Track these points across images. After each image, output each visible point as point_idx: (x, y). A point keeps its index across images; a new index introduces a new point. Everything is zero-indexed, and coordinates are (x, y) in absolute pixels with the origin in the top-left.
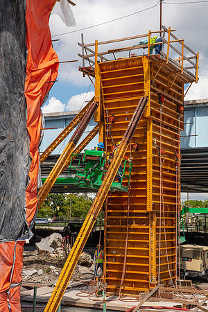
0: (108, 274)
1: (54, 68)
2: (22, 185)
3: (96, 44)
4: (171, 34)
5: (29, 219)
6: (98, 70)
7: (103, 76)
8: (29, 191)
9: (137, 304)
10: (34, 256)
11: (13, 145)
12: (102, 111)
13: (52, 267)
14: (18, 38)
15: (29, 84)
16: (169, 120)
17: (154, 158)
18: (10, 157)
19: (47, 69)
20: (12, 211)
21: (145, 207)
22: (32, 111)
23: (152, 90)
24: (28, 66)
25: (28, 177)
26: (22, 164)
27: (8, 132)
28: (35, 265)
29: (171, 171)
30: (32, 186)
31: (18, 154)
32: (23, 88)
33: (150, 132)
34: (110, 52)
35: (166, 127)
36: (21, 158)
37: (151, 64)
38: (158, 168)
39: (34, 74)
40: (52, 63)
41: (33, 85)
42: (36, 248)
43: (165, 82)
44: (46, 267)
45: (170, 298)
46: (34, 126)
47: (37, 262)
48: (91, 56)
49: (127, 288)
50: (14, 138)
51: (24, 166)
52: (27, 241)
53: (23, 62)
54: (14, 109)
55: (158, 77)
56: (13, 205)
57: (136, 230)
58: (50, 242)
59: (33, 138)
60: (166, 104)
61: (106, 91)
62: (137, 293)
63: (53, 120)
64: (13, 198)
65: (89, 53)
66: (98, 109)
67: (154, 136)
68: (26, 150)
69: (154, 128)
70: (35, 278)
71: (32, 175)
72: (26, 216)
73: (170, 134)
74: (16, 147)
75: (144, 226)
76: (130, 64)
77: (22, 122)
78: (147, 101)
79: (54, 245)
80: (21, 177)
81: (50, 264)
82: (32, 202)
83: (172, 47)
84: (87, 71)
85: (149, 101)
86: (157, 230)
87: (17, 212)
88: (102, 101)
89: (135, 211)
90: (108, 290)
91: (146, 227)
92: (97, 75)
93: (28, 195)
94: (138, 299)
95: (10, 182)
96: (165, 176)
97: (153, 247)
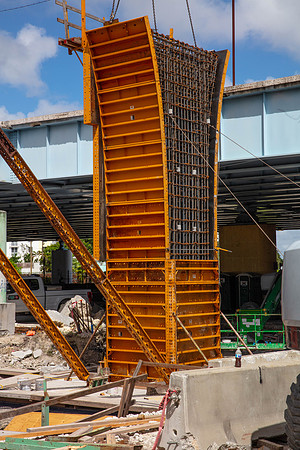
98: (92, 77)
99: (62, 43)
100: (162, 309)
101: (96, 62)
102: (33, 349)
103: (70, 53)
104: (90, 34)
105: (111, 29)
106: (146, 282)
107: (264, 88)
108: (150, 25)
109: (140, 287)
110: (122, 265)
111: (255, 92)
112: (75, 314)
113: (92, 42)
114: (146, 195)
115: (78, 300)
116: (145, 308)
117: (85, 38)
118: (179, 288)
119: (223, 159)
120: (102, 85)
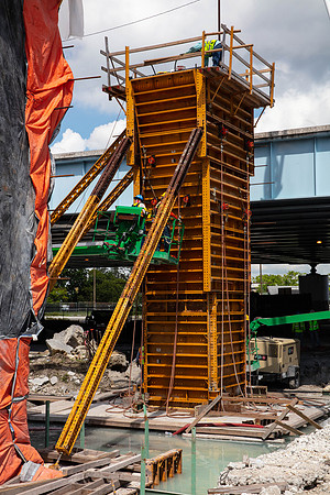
0: (150, 381)
1: (67, 87)
2: (25, 257)
3: (127, 52)
4: (234, 37)
5: (37, 306)
6: (130, 90)
7: (137, 99)
8: (36, 266)
9: (191, 421)
10: (45, 357)
11: (11, 200)
12: (138, 150)
13: (70, 373)
14: (13, 45)
15: (31, 112)
16: (234, 161)
17: (212, 216)
18: (7, 218)
19: (56, 90)
20: (12, 295)
21: (201, 286)
22: (38, 151)
23: (208, 118)
24: (29, 85)
25: (34, 246)
26: (24, 227)
27: (4, 182)
28: (46, 371)
29: (237, 235)
30: (40, 260)
31: (18, 213)
32: (24, 118)
33: (207, 179)
34: (147, 63)
35: (230, 171)
36: (23, 219)
37: (206, 80)
38: (219, 231)
39: (38, 96)
40: (64, 80)
41: (37, 113)
42: (47, 347)
43: (227, 106)
44: (62, 373)
45: (237, 411)
46: (40, 173)
47: (49, 366)
48: (120, 69)
49: (177, 399)
50: (12, 191)
51: (28, 230)
52: (35, 337)
53: (22, 80)
54: (13, 148)
55: (217, 100)
56: (13, 286)
57: (188, 318)
58: (67, 338)
59: (39, 190)
60: (230, 138)
61: (142, 120)
62: (192, 405)
63: (67, 164)
64: (13, 276)
65: (117, 65)
66: (132, 147)
67: (213, 184)
68: (30, 208)
69: (213, 174)
70: (47, 388)
71: (40, 244)
72: (32, 301)
73: (235, 181)
74: (16, 205)
75: (200, 313)
76: (177, 80)
77: (23, 168)
78: (201, 134)
79: (72, 342)
80: (24, 247)
81: (67, 369)
82: (40, 282)
83: (236, 55)
84: (115, 92)
85: (205, 135)
86: (219, 318)
87: (20, 297)
88: (137, 135)
89: (187, 292)
90: (150, 403)
91: (202, 314)
92: (129, 97)
93: (34, 272)
94: (192, 414)
95: (8, 254)
96: (228, 242)
97: (213, 341)
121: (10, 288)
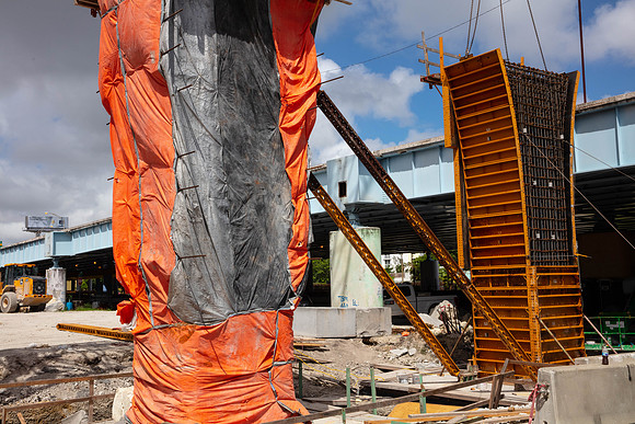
0: (480, 354)
2: (282, 241)
5: (296, 283)
6: (444, 76)
7: (452, 84)
8: (293, 248)
11: (264, 192)
12: (455, 132)
15: (285, 115)
18: (260, 208)
19: (310, 93)
25: (290, 230)
26: (280, 215)
27: (255, 177)
30: (295, 241)
31: (272, 203)
36: (278, 207)
39: (290, 101)
41: (291, 115)
46: (294, 167)
50: (265, 184)
51: (285, 217)
54: (262, 149)
56: (271, 266)
57: (511, 292)
64: (270, 258)
68: (287, 197)
71: (295, 229)
72: (290, 279)
74: (270, 196)
75: (520, 287)
77: (277, 164)
80: (280, 232)
82: (298, 262)
84: (434, 81)
87: (277, 275)
89: (507, 267)
93: (291, 253)
95: (264, 238)
97: (534, 315)
98: (451, 107)
99: (424, 80)
100: (524, 312)
101: (454, 93)
102: (408, 348)
103: (431, 88)
104: (447, 70)
105: (467, 64)
106: (508, 288)
107: (616, 102)
108: (502, 57)
109: (502, 292)
110: (485, 272)
111: (607, 107)
112: (443, 317)
113: (449, 76)
114: (505, 208)
115: (445, 305)
116: (509, 311)
117: (443, 74)
118: (540, 292)
119: (578, 171)
120: (460, 113)
121: (267, 268)
